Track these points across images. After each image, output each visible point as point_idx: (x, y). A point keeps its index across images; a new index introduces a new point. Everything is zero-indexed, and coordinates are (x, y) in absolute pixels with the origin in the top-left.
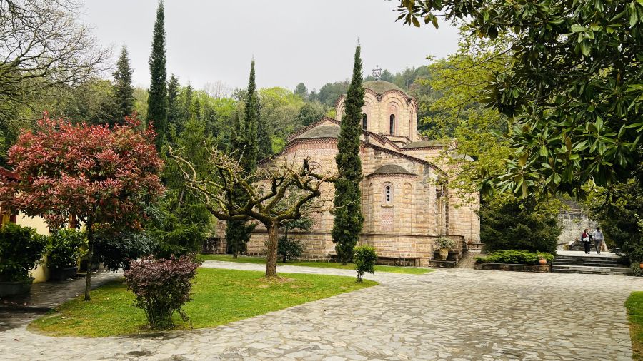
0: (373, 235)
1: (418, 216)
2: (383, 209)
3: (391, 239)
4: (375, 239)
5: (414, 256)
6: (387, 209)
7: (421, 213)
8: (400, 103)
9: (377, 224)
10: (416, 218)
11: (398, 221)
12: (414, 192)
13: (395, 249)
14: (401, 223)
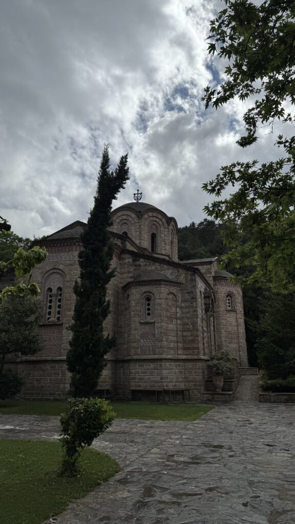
0: (129, 361)
1: (185, 334)
2: (143, 326)
3: (152, 366)
4: (132, 365)
5: (182, 386)
6: (147, 327)
7: (188, 330)
8: (161, 223)
9: (135, 345)
10: (183, 336)
11: (161, 341)
12: (179, 303)
13: (158, 378)
14: (165, 343)
